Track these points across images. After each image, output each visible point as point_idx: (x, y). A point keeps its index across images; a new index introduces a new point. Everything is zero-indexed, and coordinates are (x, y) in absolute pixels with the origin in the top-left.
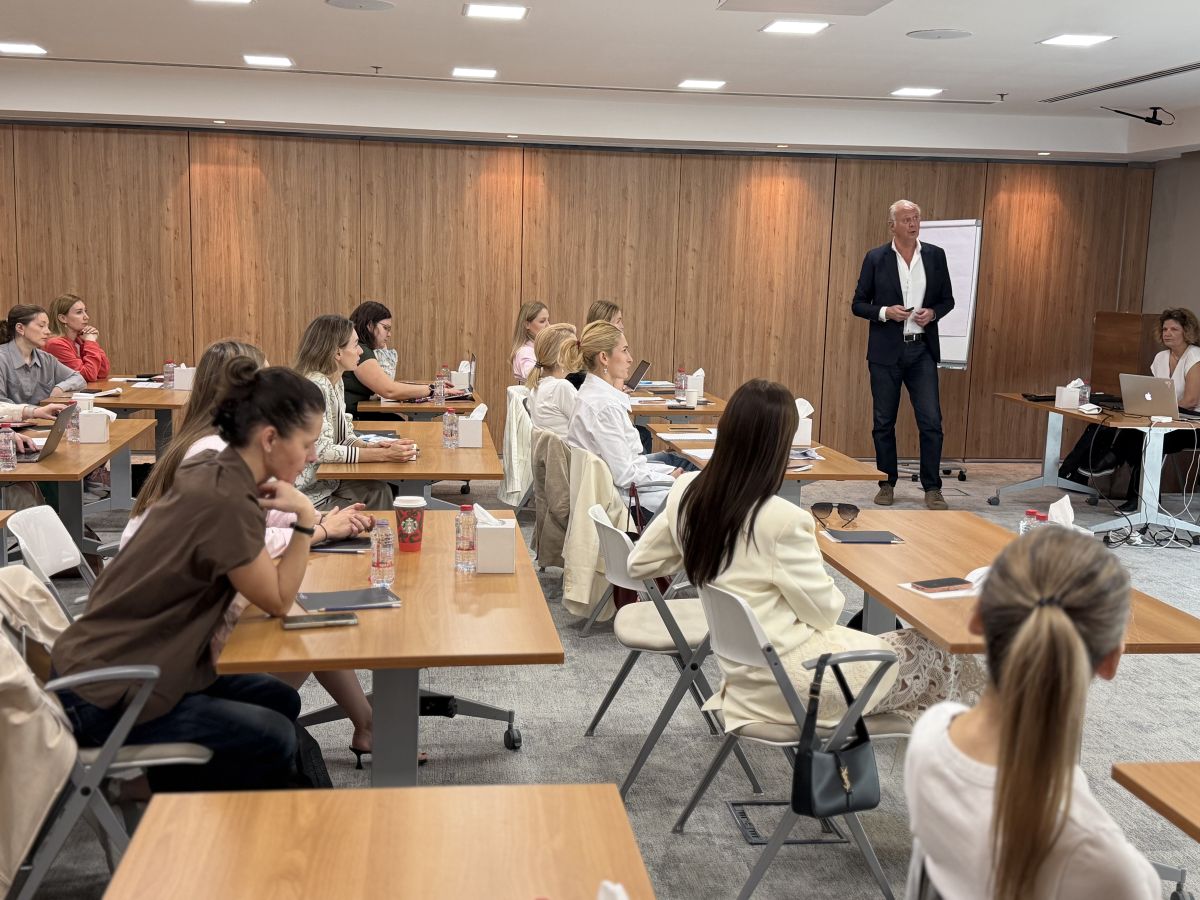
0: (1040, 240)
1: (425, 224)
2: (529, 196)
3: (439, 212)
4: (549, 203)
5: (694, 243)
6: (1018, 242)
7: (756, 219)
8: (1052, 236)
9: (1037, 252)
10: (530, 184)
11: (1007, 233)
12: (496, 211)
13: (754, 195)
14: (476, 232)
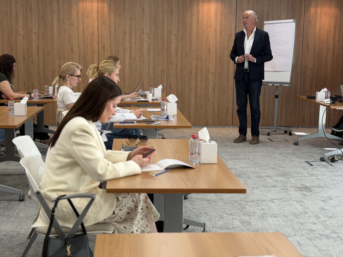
0: (330, 29)
1: (55, 25)
2: (101, 12)
3: (61, 19)
4: (110, 15)
5: (174, 32)
6: (320, 30)
7: (202, 21)
8: (336, 27)
9: (329, 34)
10: (101, 6)
11: (315, 26)
12: (87, 19)
13: (201, 10)
14: (78, 28)
